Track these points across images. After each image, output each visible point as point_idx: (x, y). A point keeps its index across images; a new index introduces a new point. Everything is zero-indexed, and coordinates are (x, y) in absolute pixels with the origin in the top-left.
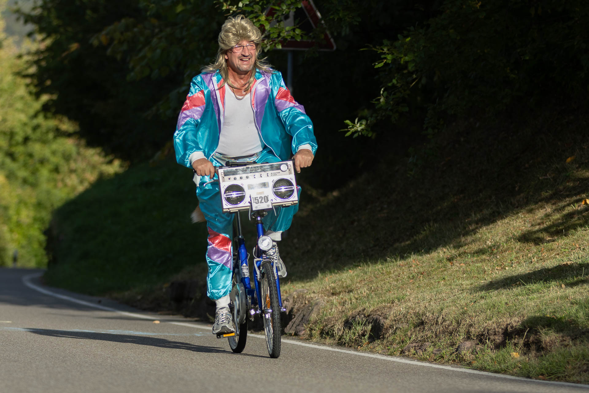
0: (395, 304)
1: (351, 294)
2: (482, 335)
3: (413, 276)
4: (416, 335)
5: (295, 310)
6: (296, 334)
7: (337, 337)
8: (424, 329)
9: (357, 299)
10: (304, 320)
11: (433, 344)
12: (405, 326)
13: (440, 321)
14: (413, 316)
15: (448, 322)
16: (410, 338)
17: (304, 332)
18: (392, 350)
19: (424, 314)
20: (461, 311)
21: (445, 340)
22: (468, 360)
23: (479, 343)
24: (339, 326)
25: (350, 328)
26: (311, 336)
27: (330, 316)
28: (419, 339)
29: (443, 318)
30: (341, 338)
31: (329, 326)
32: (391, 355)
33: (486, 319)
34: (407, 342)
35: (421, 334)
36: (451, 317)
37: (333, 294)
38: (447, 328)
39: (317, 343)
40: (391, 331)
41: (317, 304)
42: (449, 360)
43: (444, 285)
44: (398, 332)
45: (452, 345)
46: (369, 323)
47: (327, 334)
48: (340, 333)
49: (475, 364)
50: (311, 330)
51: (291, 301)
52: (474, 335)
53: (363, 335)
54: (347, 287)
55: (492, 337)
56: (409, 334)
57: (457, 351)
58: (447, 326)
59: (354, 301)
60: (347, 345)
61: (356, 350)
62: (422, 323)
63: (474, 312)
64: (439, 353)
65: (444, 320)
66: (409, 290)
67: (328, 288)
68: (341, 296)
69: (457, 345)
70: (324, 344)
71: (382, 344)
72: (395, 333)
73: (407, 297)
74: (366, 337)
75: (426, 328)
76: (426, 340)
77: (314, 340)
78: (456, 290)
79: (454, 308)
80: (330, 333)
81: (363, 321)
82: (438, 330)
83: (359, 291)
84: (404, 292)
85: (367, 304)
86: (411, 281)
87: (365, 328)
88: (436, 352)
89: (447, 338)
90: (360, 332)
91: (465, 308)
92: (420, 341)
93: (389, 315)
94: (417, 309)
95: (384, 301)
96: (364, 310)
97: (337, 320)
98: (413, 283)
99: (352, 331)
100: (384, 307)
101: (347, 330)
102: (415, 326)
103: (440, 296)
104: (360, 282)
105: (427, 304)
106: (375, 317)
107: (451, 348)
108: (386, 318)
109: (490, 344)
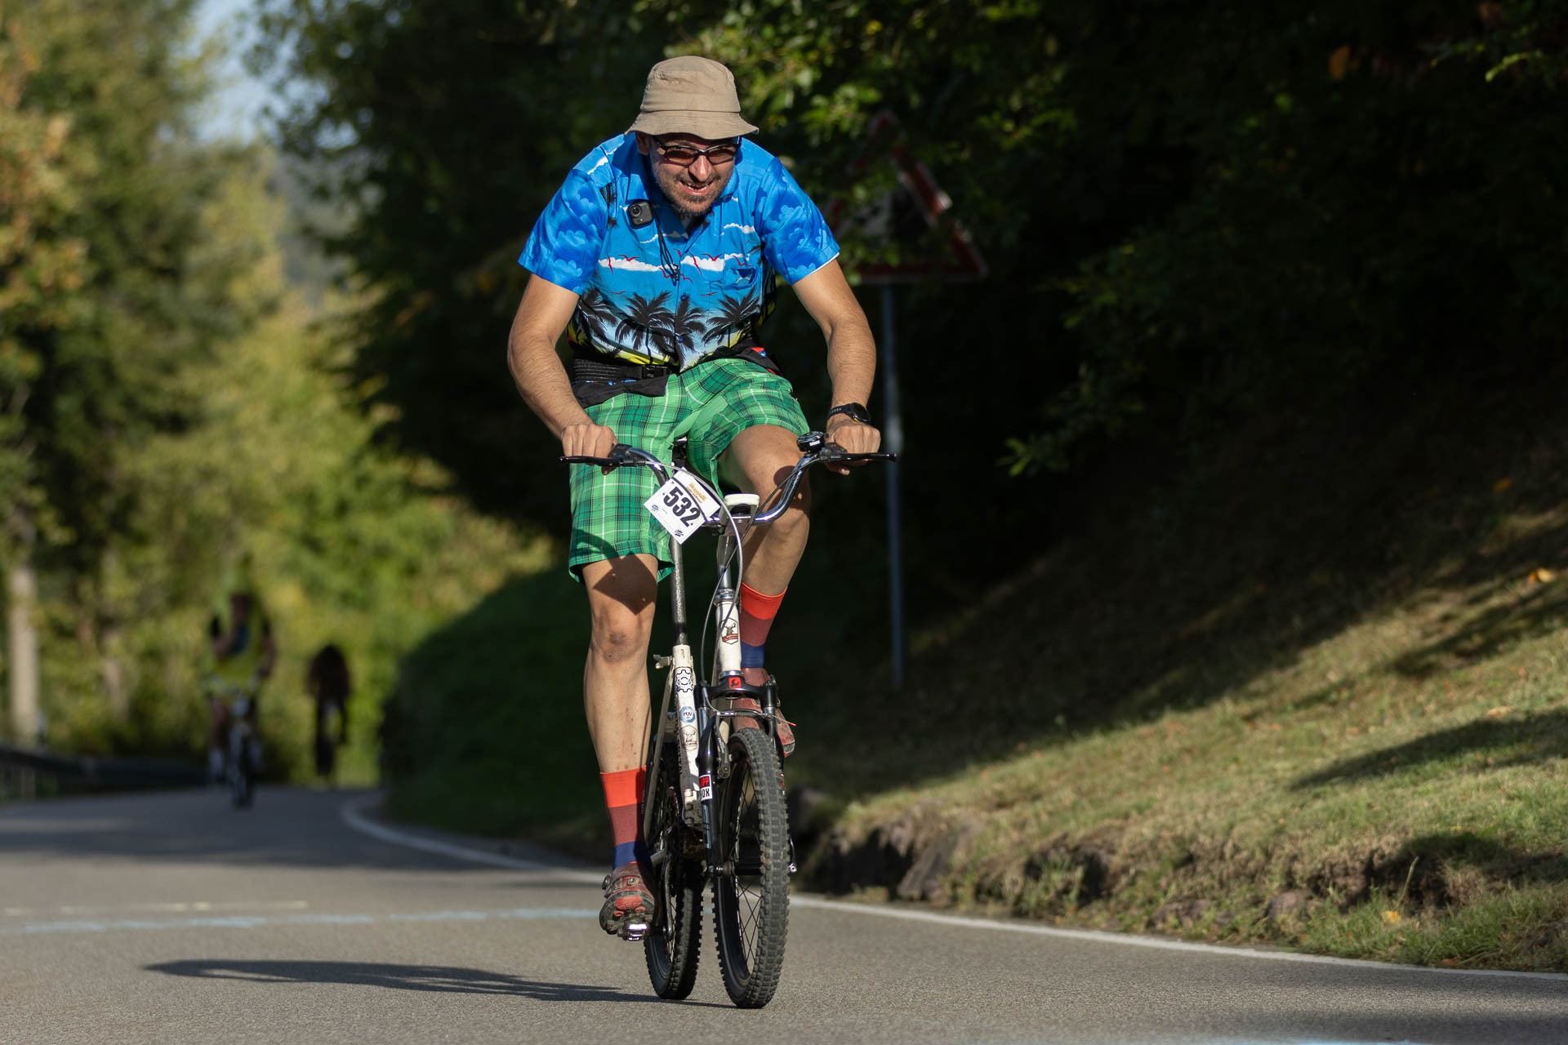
0: (1131, 821)
1: (1039, 805)
3: (1171, 761)
4: (1178, 886)
5: (919, 845)
6: (924, 898)
7: (1011, 899)
8: (1194, 870)
9: (1050, 814)
10: (940, 865)
11: (1215, 902)
12: (1155, 867)
13: (1228, 850)
14: (1170, 843)
15: (1245, 854)
16: (1165, 893)
17: (941, 891)
18: (1128, 921)
19: (1193, 839)
20: (1273, 827)
21: (1240, 893)
22: (1291, 934)
23: (1313, 895)
24: (1012, 878)
25: (1037, 878)
26: (955, 900)
27: (993, 855)
28: (1186, 893)
29: (1234, 845)
30: (1019, 899)
31: (993, 876)
32: (1128, 930)
33: (1326, 841)
34: (1157, 901)
35: (1190, 883)
36: (1251, 842)
37: (1002, 805)
38: (1244, 867)
39: (970, 914)
40: (1124, 880)
41: (965, 829)
42: (1250, 935)
43: (1240, 773)
44: (1140, 882)
45: (1257, 902)
46: (1078, 864)
47: (990, 893)
48: (1017, 890)
49: (1307, 941)
50: (955, 886)
51: (909, 825)
52: (1302, 878)
53: (1066, 891)
54: (1030, 789)
55: (1340, 881)
56: (1163, 882)
57: (1266, 915)
58: (1243, 863)
59: (1045, 818)
60: (1031, 914)
61: (1052, 924)
62: (1189, 860)
63: (1302, 828)
64: (1227, 922)
65: (1237, 850)
66: (1161, 788)
67: (988, 793)
68: (1017, 809)
69: (1267, 903)
70: (983, 916)
71: (1107, 909)
72: (1132, 883)
73: (1156, 806)
74: (1073, 895)
75: (1200, 868)
76: (1200, 895)
77: (963, 907)
78: (1262, 784)
79: (1257, 823)
80: (995, 891)
81: (1063, 861)
82: (1225, 872)
83: (1055, 797)
84: (1151, 793)
85: (1072, 824)
86: (1166, 768)
87: (1069, 876)
88: (1223, 921)
89: (1244, 888)
90: (1060, 886)
91: (1282, 821)
92: (1188, 898)
93: (1120, 845)
94: (1179, 830)
95: (1109, 815)
96: (1065, 836)
97: (1008, 863)
98: (1171, 773)
99: (1041, 884)
100: (1108, 829)
101: (1031, 884)
102: (1177, 866)
103: (1227, 798)
104: (1058, 776)
105: (1200, 818)
106: (1090, 851)
107: (1254, 910)
108: (1112, 852)
109: (1336, 897)
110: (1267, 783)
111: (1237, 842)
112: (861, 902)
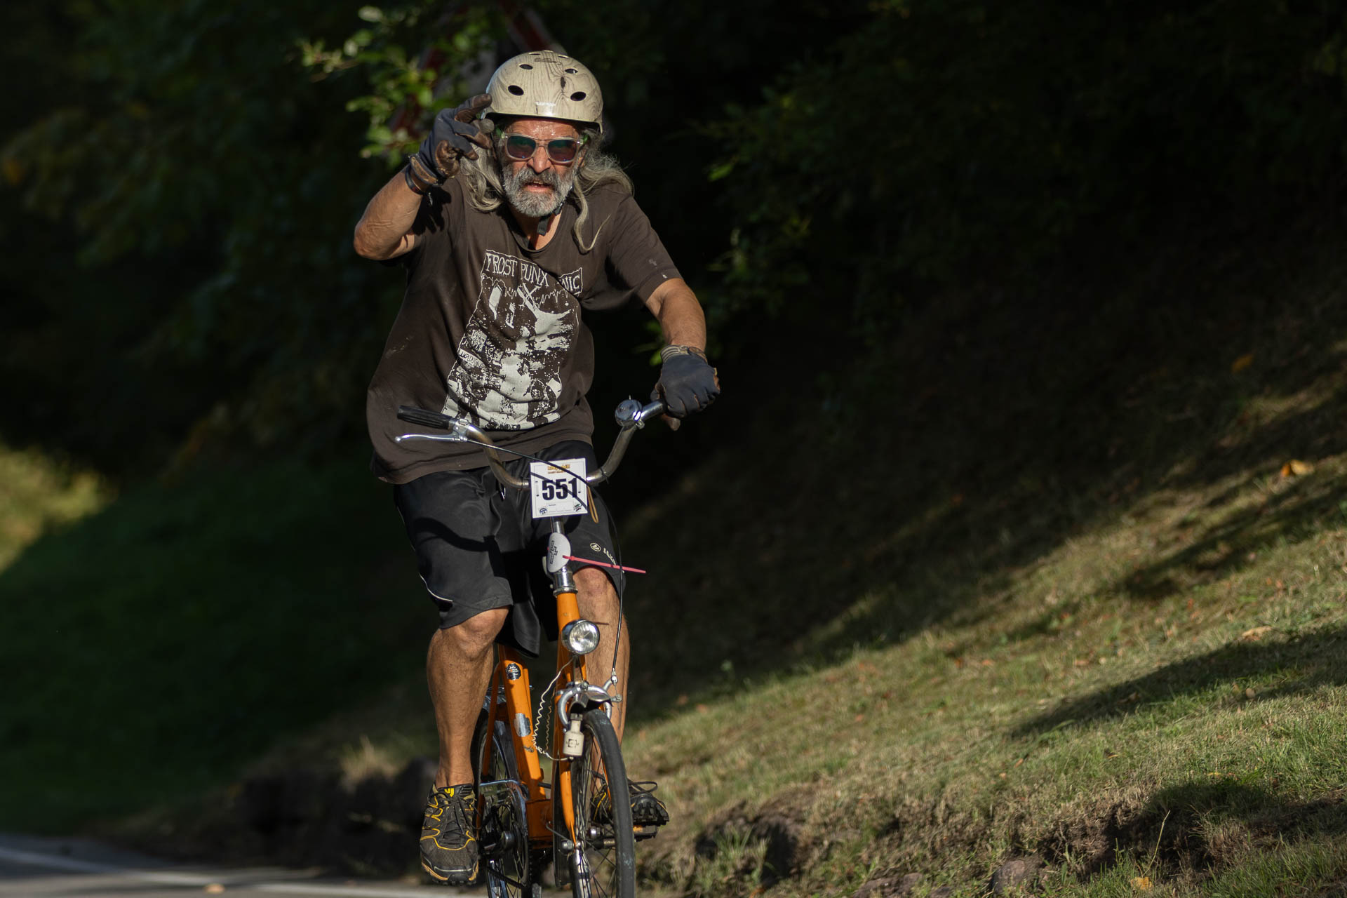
0: (821, 783)
1: (708, 768)
2: (1053, 840)
3: (864, 708)
4: (882, 858)
7: (681, 882)
8: (901, 838)
9: (723, 778)
11: (927, 876)
12: (853, 836)
13: (940, 813)
14: (870, 808)
15: (961, 816)
16: (868, 867)
19: (898, 801)
20: (993, 782)
21: (958, 863)
23: (1046, 862)
24: (682, 856)
25: (712, 857)
28: (892, 866)
29: (947, 806)
30: (691, 881)
31: (658, 856)
33: (1058, 797)
34: (859, 877)
35: (896, 853)
36: (968, 802)
37: (662, 772)
38: (961, 832)
40: (816, 854)
43: (946, 720)
44: (836, 855)
45: (978, 873)
46: (759, 838)
47: (655, 876)
48: (688, 872)
52: (1031, 842)
53: (747, 870)
54: (695, 750)
55: (1078, 844)
56: (864, 855)
57: (990, 888)
58: (959, 827)
59: (716, 783)
62: (895, 826)
63: (1027, 782)
65: (950, 812)
66: (854, 741)
67: (647, 757)
68: (682, 774)
69: (990, 874)
71: (798, 889)
72: (827, 857)
73: (850, 763)
74: (755, 875)
75: (907, 836)
76: (909, 867)
78: (976, 730)
79: (973, 778)
80: (662, 874)
81: (742, 834)
82: (938, 839)
83: (728, 759)
84: (842, 749)
85: (750, 788)
86: (859, 718)
87: (749, 852)
89: (962, 857)
90: (740, 864)
91: (1003, 775)
92: (895, 871)
93: (810, 813)
94: (880, 790)
95: (794, 777)
96: (743, 805)
97: (676, 840)
98: (866, 724)
99: (717, 863)
100: (794, 794)
101: (705, 863)
102: (879, 835)
103: (935, 751)
104: (728, 734)
105: (904, 775)
106: (773, 820)
107: (976, 883)
108: (802, 821)
109: (1074, 863)
110: (982, 730)
111: (950, 803)
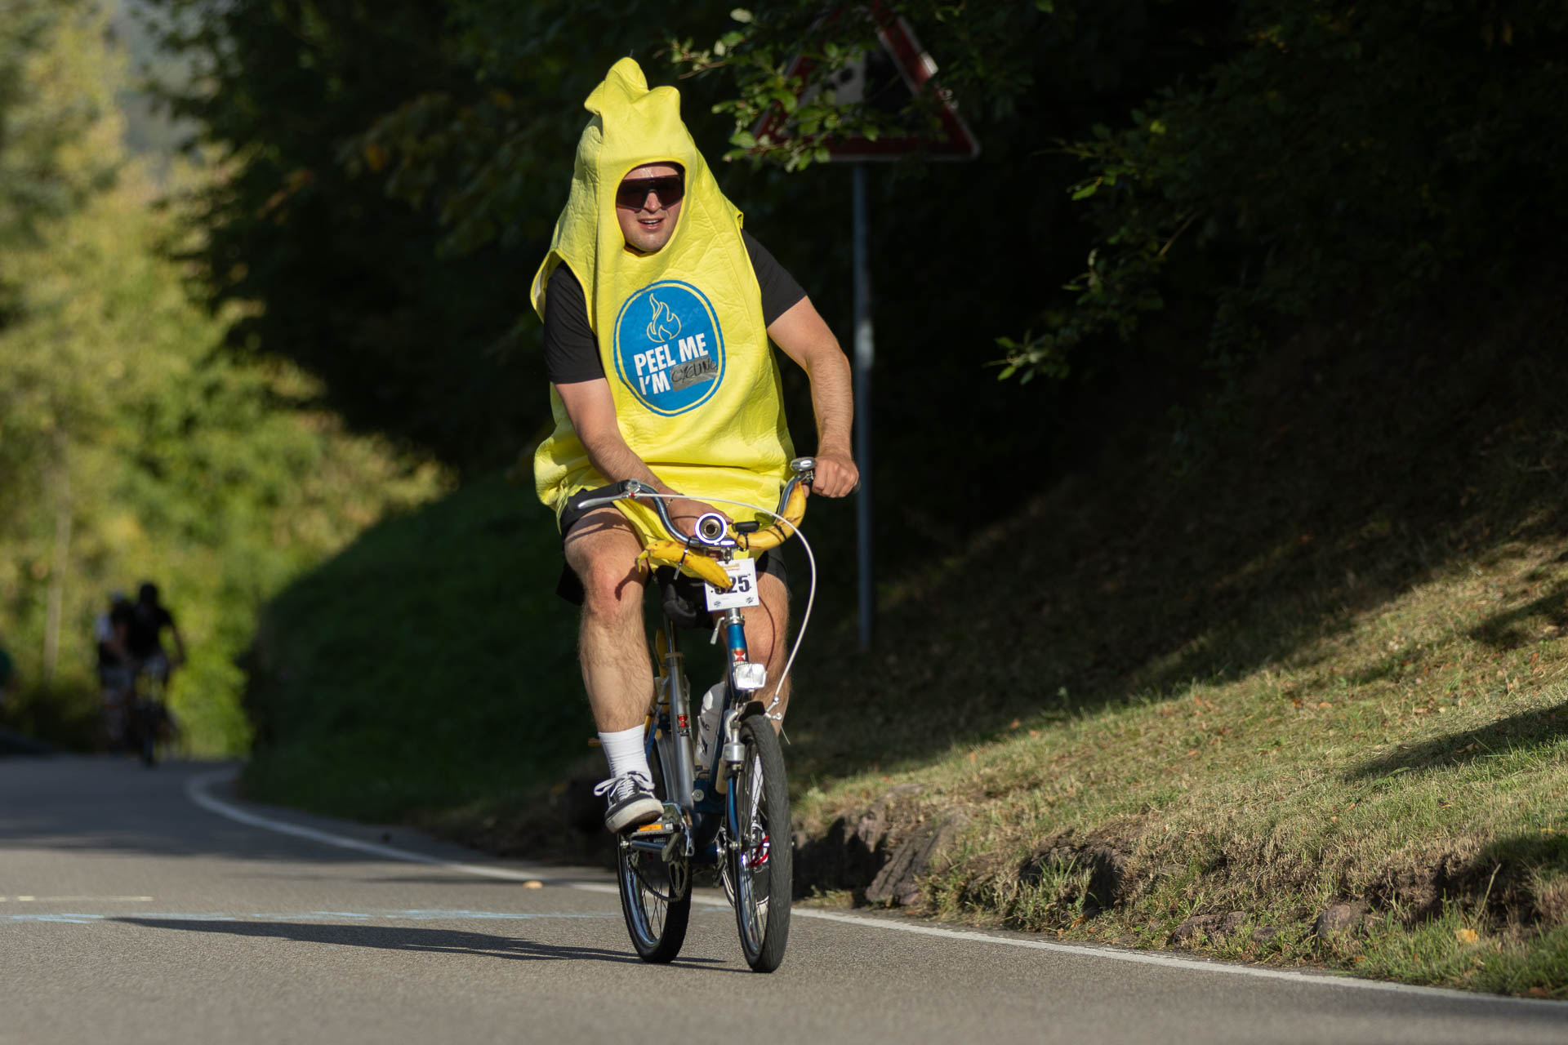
0: (1150, 815)
1: (1037, 793)
2: (1380, 886)
3: (1198, 741)
4: (1207, 894)
5: (891, 840)
6: (897, 904)
7: (1003, 906)
8: (1227, 876)
9: (1051, 805)
10: (917, 864)
11: (1252, 915)
12: (1179, 871)
13: (1268, 853)
14: (1198, 844)
15: (1290, 856)
16: (1192, 903)
17: (917, 898)
18: (1146, 935)
19: (1226, 838)
20: (1323, 825)
21: (1283, 904)
22: (1344, 955)
23: (1373, 909)
24: (1005, 880)
25: (1035, 883)
26: (935, 906)
27: (982, 853)
28: (1216, 903)
29: (1276, 846)
30: (1013, 906)
31: (982, 878)
32: (1144, 947)
33: (1389, 843)
34: (1184, 912)
35: (1222, 890)
36: (1297, 843)
37: (989, 795)
38: (1288, 873)
39: (952, 924)
40: (1141, 886)
41: (947, 822)
42: (1295, 955)
43: (1279, 761)
44: (1161, 888)
45: (1303, 915)
46: (1084, 867)
47: (977, 898)
48: (1010, 897)
49: (1363, 963)
50: (935, 890)
51: (881, 816)
52: (1358, 887)
53: (1071, 899)
54: (1025, 775)
55: (1405, 892)
56: (1189, 890)
57: (1314, 931)
58: (1287, 867)
59: (1044, 810)
60: (1028, 925)
61: (1053, 938)
62: (1223, 862)
63: (1357, 827)
64: (1267, 938)
65: (1279, 852)
66: (1186, 776)
67: (975, 779)
68: (1010, 799)
69: (1315, 916)
70: (970, 926)
71: (1121, 920)
72: (1151, 890)
73: (1181, 797)
74: (1078, 904)
75: (1233, 874)
76: (1234, 905)
77: (944, 916)
78: (1310, 772)
79: (1304, 820)
80: (984, 897)
81: (1068, 862)
82: (1265, 879)
83: (1057, 786)
84: (1173, 783)
85: (1079, 817)
86: (1192, 753)
87: (1074, 880)
88: (1262, 937)
89: (1288, 898)
90: (1063, 892)
91: (1334, 818)
92: (1219, 908)
93: (1137, 845)
94: (1209, 826)
95: (1123, 808)
96: (1070, 833)
97: (1001, 864)
98: (1199, 759)
99: (1041, 889)
100: (1122, 825)
101: (1028, 889)
102: (1205, 871)
103: (1267, 790)
104: (1060, 760)
105: (1234, 812)
106: (1099, 850)
107: (1300, 925)
108: (1128, 853)
109: (1400, 911)
110: (1316, 772)
111: (1279, 843)
112: (821, 907)
